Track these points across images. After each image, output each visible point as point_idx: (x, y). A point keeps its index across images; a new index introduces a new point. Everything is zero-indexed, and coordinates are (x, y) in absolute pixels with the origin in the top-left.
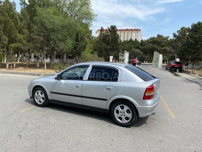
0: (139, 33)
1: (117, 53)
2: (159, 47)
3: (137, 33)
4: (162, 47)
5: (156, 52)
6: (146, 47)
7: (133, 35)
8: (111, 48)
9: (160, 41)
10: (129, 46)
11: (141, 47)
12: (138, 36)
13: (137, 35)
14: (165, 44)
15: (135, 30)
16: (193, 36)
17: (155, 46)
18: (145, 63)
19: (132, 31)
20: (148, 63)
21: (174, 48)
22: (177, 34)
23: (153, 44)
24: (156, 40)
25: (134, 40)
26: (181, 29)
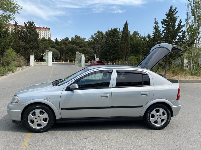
0: (49, 32)
1: (38, 52)
2: (78, 47)
3: (47, 32)
4: (80, 47)
5: (78, 52)
6: (62, 46)
7: (43, 34)
8: (31, 46)
9: (79, 42)
10: (45, 45)
11: (58, 46)
12: (48, 35)
13: (46, 34)
14: (83, 45)
15: (44, 28)
16: (113, 39)
17: (75, 46)
18: (61, 63)
19: (41, 29)
20: (70, 62)
21: (93, 49)
22: (95, 37)
23: (73, 44)
24: (75, 40)
25: (47, 39)
26: (97, 32)
